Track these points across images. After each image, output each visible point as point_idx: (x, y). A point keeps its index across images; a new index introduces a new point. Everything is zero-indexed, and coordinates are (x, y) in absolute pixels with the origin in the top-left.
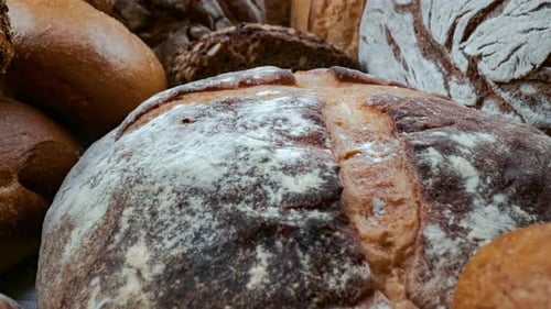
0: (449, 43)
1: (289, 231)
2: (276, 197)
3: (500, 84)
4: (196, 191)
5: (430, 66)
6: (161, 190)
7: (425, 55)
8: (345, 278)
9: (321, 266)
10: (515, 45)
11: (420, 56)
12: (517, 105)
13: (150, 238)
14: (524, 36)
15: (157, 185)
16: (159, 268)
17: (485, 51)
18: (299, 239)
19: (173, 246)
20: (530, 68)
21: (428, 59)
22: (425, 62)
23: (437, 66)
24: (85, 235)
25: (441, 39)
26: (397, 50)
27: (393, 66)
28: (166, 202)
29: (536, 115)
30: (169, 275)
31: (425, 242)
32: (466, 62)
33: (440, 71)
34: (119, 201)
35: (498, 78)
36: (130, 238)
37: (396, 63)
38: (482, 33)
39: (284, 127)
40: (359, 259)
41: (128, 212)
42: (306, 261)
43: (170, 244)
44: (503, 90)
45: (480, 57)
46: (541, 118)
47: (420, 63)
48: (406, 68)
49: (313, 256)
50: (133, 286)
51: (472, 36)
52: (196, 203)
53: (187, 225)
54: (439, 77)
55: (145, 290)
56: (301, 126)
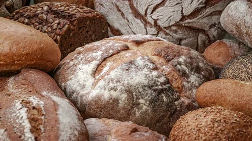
0: (146, 14)
1: (166, 89)
2: (159, 84)
3: (165, 28)
4: (145, 86)
5: (138, 21)
6: (138, 87)
7: (135, 17)
8: (176, 96)
9: (173, 94)
10: (169, 16)
11: (134, 17)
12: (171, 33)
13: (142, 98)
14: (172, 13)
15: (136, 87)
16: (148, 102)
17: (160, 17)
18: (168, 91)
19: (147, 98)
20: (175, 22)
21: (137, 18)
22: (136, 19)
23: (141, 21)
24: (125, 101)
25: (143, 13)
26: (123, 14)
27: (122, 20)
28: (141, 90)
29: (177, 36)
30: (151, 103)
31: (184, 86)
32: (153, 21)
33: (142, 22)
34: (129, 92)
35: (165, 26)
36: (137, 99)
37: (123, 19)
38: (158, 12)
39: (148, 67)
40: (177, 92)
41: (134, 94)
42: (170, 94)
44: (167, 29)
45: (158, 19)
46: (179, 36)
47: (133, 19)
48: (128, 21)
50: (145, 107)
51: (154, 13)
52: (146, 88)
53: (147, 94)
54: (142, 25)
55: (148, 107)
56: (151, 65)
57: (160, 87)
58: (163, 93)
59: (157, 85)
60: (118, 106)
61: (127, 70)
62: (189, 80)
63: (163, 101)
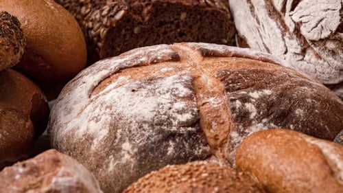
0: (284, 10)
1: (180, 135)
2: (175, 123)
3: (313, 42)
4: (145, 122)
5: (273, 23)
6: (131, 122)
7: (270, 15)
8: (201, 151)
9: (192, 147)
10: (319, 18)
11: (267, 16)
12: (324, 55)
13: (130, 140)
14: (324, 13)
15: (129, 121)
16: (136, 150)
17: (304, 19)
18: (184, 138)
19: (140, 142)
20: (329, 33)
21: (272, 18)
22: (270, 20)
23: (277, 25)
24: (102, 141)
25: (279, 7)
26: (252, 7)
27: (250, 19)
28: (134, 127)
29: (336, 62)
30: (140, 152)
31: (231, 138)
32: (293, 25)
33: (279, 28)
34: (114, 127)
35: (311, 38)
36: (122, 140)
37: (252, 18)
38: (301, 8)
39: (176, 93)
40: (206, 144)
41: (119, 131)
42: (187, 145)
43: (138, 142)
44: (315, 45)
45: (301, 22)
46: (339, 64)
47: (267, 20)
48: (258, 23)
49: (189, 143)
50: (127, 157)
51: (296, 9)
52: (146, 126)
53: (143, 135)
54: (278, 31)
55: (132, 157)
56: (184, 91)
57: (174, 129)
58: (174, 140)
59: (170, 124)
60: (89, 148)
61: (133, 91)
62: (247, 131)
63: (164, 153)
